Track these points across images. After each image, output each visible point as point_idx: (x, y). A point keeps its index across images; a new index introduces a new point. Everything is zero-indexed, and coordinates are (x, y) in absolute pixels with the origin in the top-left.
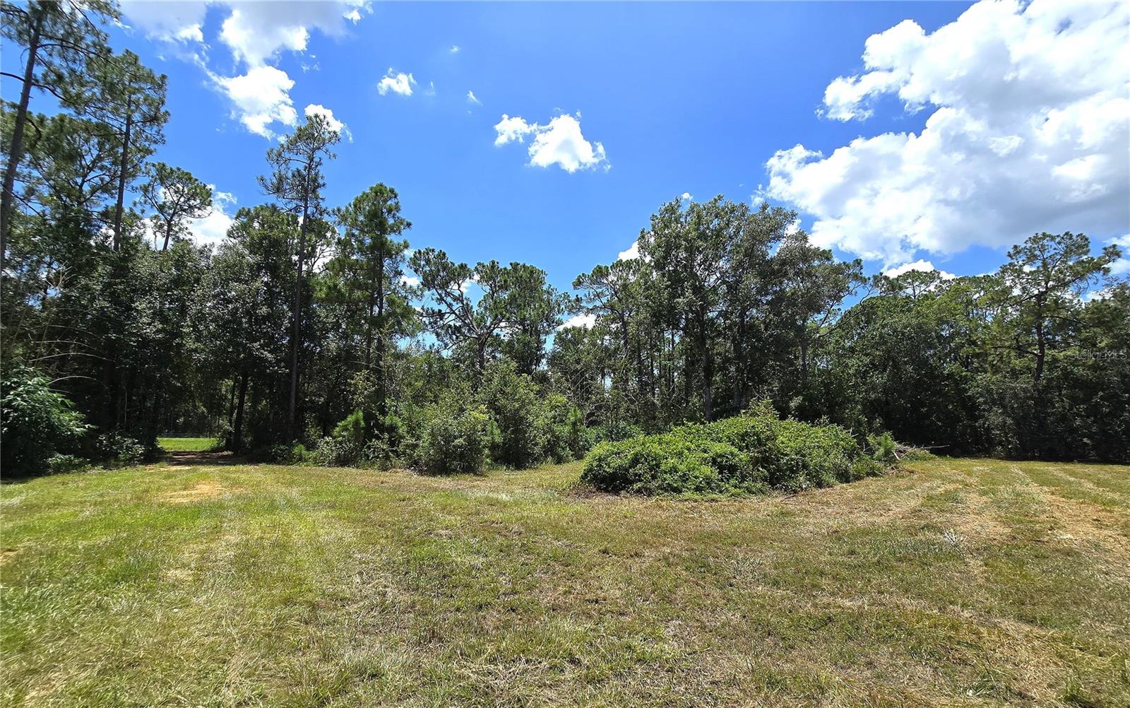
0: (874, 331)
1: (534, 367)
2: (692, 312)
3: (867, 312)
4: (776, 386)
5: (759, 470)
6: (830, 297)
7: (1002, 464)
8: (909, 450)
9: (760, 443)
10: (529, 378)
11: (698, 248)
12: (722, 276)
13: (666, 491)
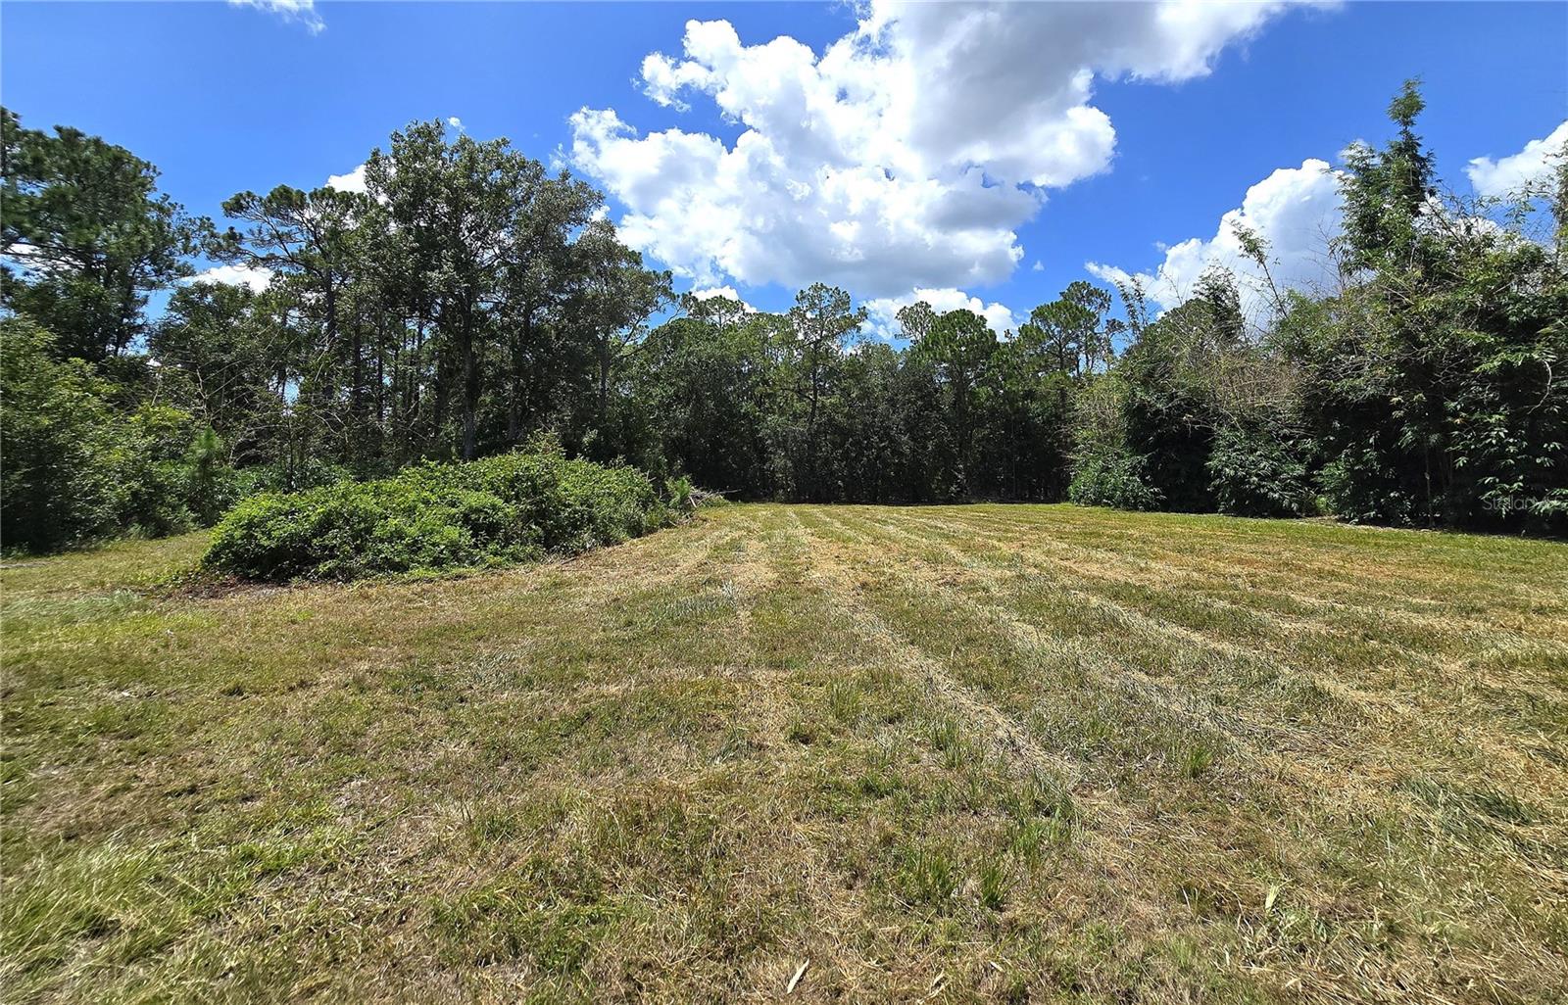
0: (679, 358)
1: (111, 347)
2: (452, 295)
3: (674, 334)
4: (567, 417)
5: (531, 529)
6: (636, 309)
7: (782, 507)
8: (706, 495)
9: (535, 490)
10: (89, 367)
11: (468, 205)
12: (502, 254)
13: (380, 569)
